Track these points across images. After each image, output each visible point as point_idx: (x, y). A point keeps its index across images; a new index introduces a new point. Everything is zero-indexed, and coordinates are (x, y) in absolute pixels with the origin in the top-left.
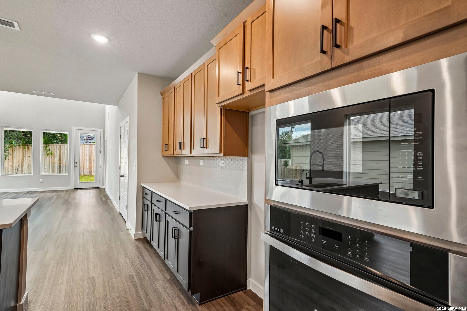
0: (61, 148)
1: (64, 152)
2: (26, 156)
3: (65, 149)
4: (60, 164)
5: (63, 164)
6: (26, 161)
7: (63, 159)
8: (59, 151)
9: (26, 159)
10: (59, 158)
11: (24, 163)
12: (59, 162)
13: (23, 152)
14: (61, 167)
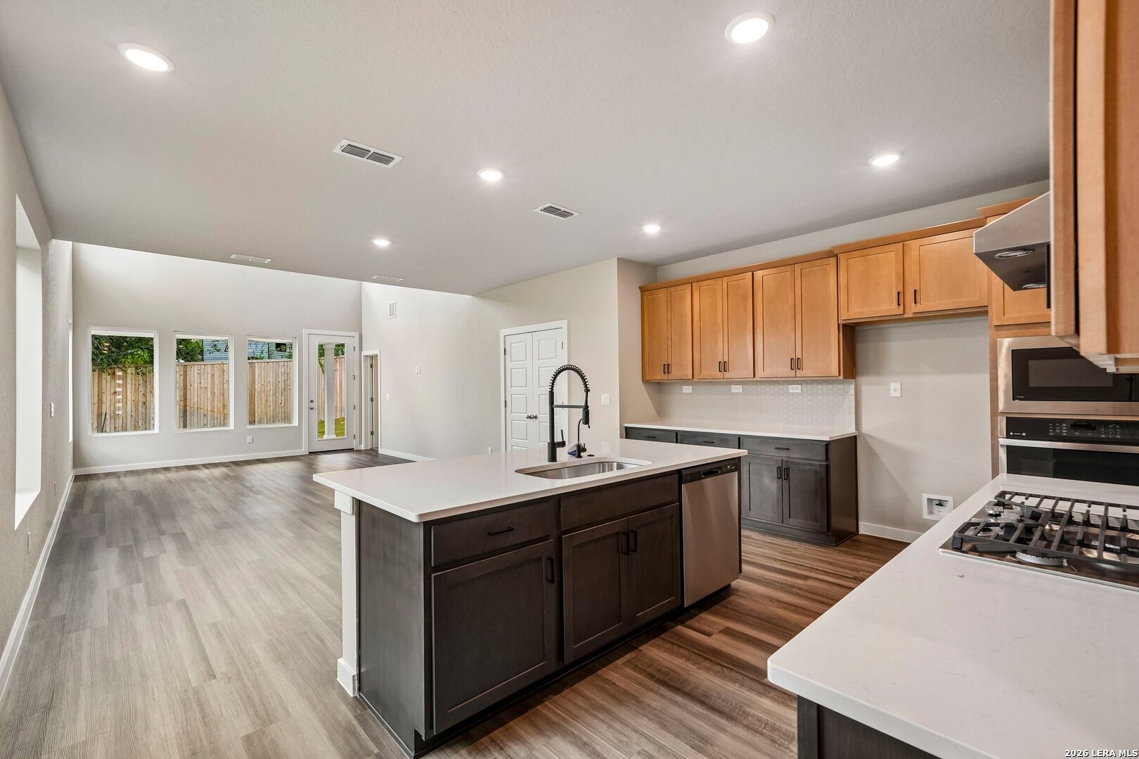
0: (186, 371)
1: (192, 381)
2: (108, 393)
3: (196, 375)
4: (185, 406)
5: (192, 405)
6: (108, 403)
7: (192, 397)
8: (182, 378)
9: (108, 398)
10: (182, 393)
11: (104, 407)
12: (182, 403)
13: (100, 384)
14: (188, 413)
